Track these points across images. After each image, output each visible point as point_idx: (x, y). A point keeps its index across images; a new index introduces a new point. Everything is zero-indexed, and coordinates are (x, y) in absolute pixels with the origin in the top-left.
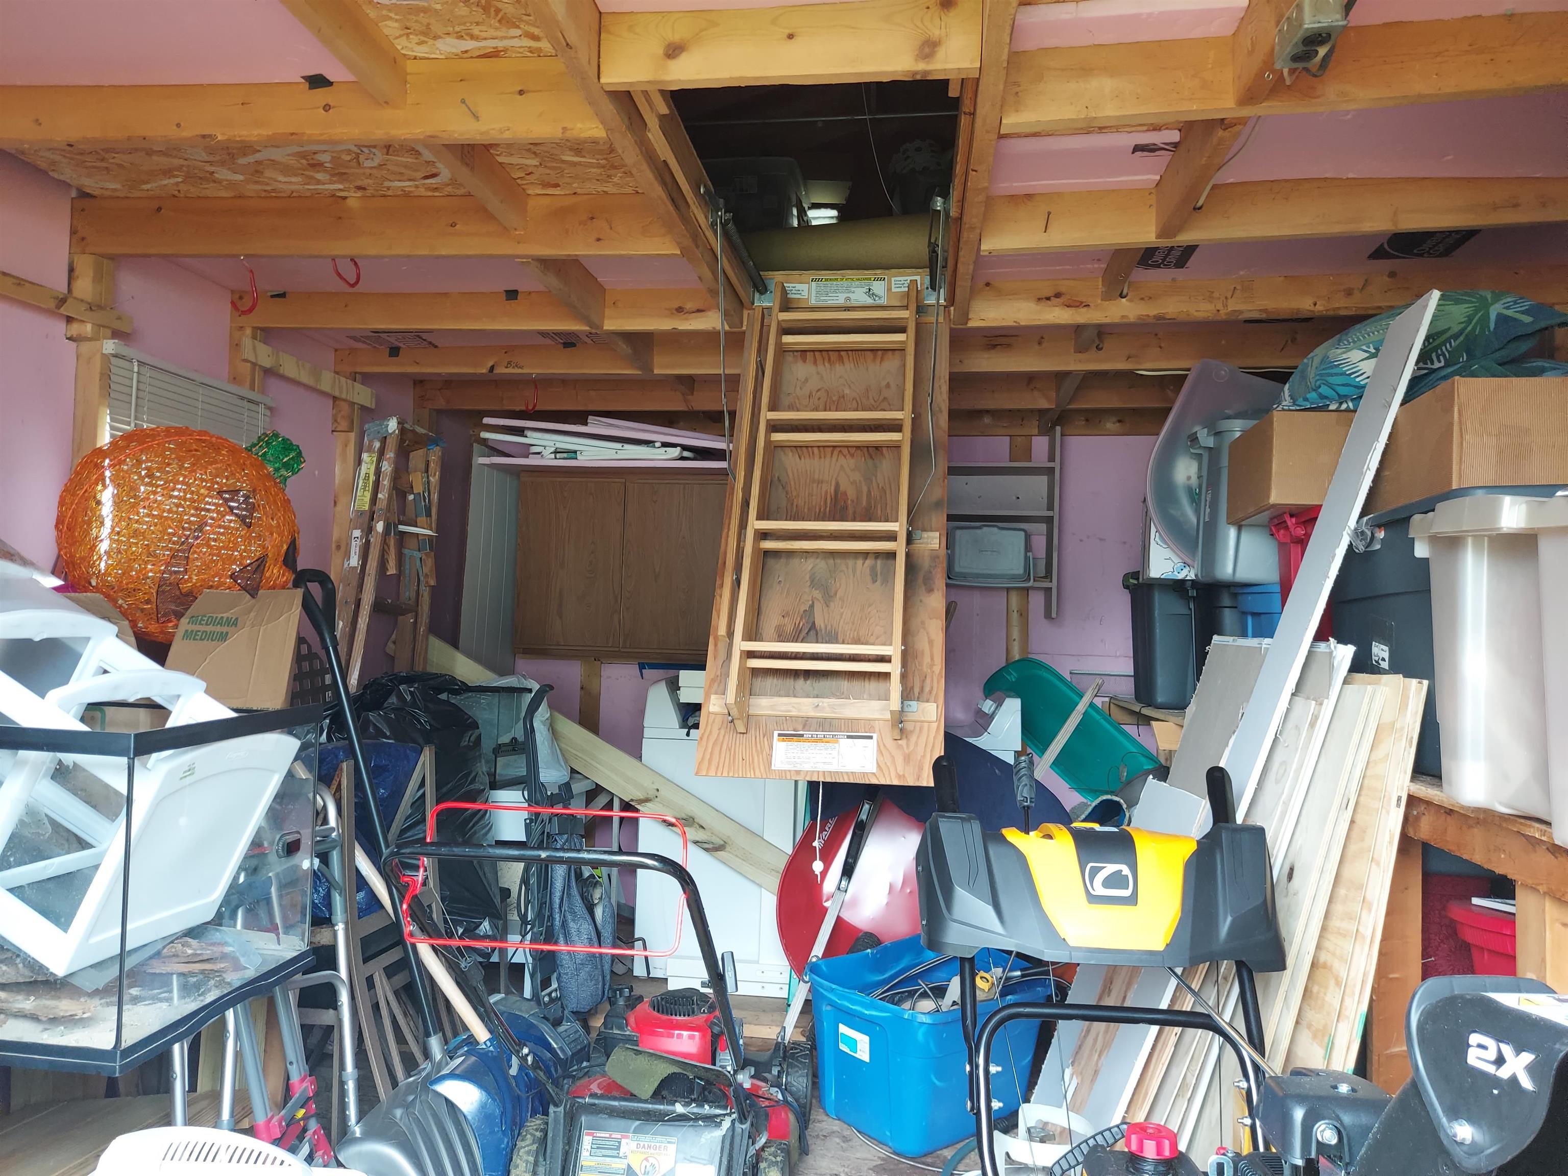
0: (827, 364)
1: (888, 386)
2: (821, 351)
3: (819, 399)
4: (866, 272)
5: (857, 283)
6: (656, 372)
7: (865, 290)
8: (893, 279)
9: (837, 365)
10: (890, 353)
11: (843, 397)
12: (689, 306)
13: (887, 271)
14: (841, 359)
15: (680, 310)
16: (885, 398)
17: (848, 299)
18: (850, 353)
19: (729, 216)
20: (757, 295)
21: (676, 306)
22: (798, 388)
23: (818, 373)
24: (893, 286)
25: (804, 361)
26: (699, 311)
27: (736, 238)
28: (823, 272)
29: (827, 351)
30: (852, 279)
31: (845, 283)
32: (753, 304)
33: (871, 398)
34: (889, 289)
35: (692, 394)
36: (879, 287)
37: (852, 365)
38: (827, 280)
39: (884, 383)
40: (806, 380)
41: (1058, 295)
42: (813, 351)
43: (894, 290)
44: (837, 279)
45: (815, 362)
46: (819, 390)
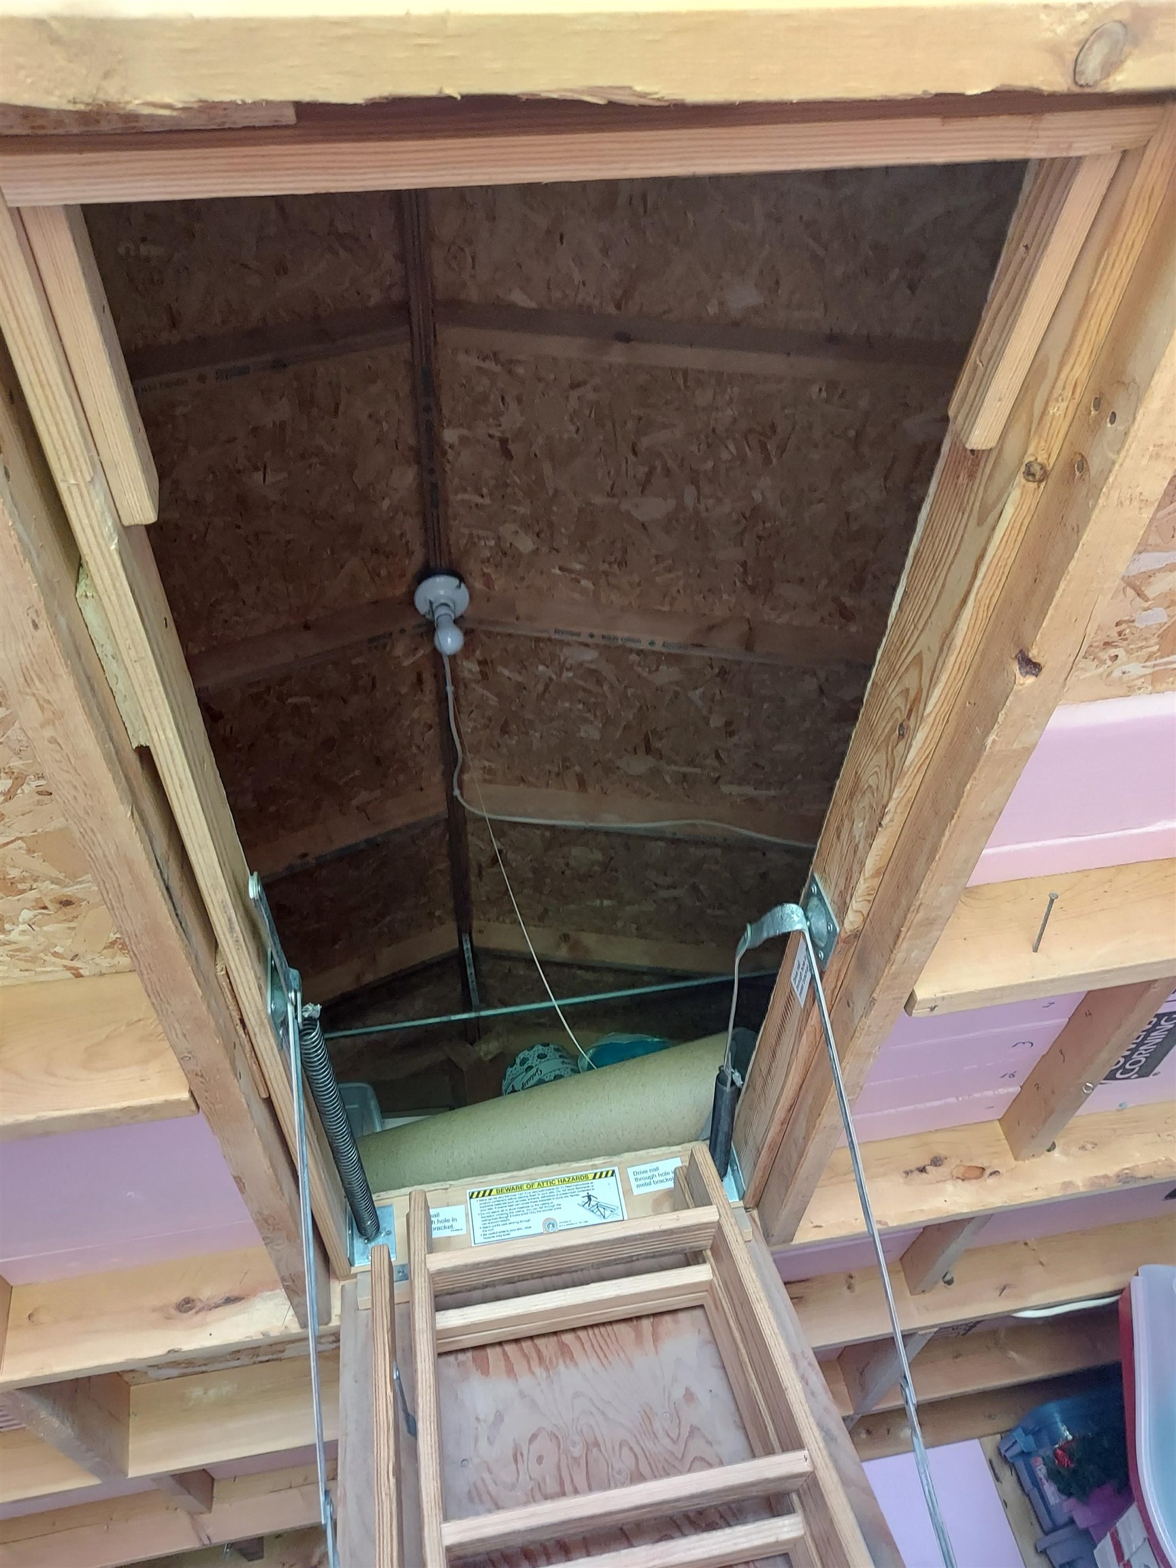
0: (538, 1371)
1: (689, 1396)
2: (517, 1341)
3: (540, 1460)
4: (575, 1165)
5: (563, 1187)
6: (133, 1472)
7: (580, 1199)
8: (630, 1171)
9: (562, 1367)
10: (667, 1318)
11: (597, 1444)
12: (207, 1293)
13: (615, 1159)
14: (565, 1350)
15: (186, 1305)
16: (694, 1430)
17: (550, 1223)
18: (582, 1334)
19: (314, 1010)
20: (359, 1243)
21: (177, 1296)
22: (483, 1443)
23: (522, 1395)
24: (634, 1184)
25: (485, 1370)
26: (229, 1301)
27: (325, 1076)
28: (491, 1177)
29: (531, 1338)
30: (551, 1182)
31: (538, 1192)
32: (351, 1264)
33: (661, 1434)
34: (627, 1192)
35: (210, 1509)
36: (606, 1190)
37: (594, 1361)
38: (500, 1191)
39: (678, 1393)
40: (499, 1417)
41: (936, 1162)
42: (500, 1343)
43: (636, 1191)
44: (521, 1187)
45: (510, 1371)
46: (534, 1437)
